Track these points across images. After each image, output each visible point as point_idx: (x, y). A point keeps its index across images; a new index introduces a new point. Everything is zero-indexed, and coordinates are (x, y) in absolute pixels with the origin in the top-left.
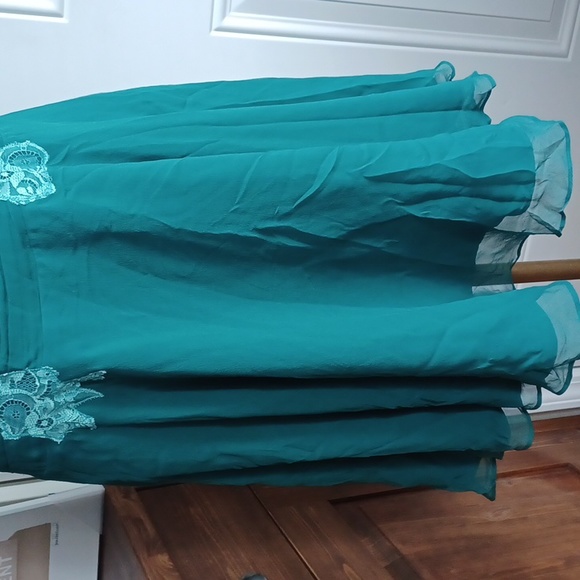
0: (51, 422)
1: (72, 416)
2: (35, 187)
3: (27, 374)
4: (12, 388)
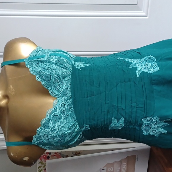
0: (156, 131)
1: (161, 130)
2: (154, 68)
3: (151, 118)
4: (147, 122)
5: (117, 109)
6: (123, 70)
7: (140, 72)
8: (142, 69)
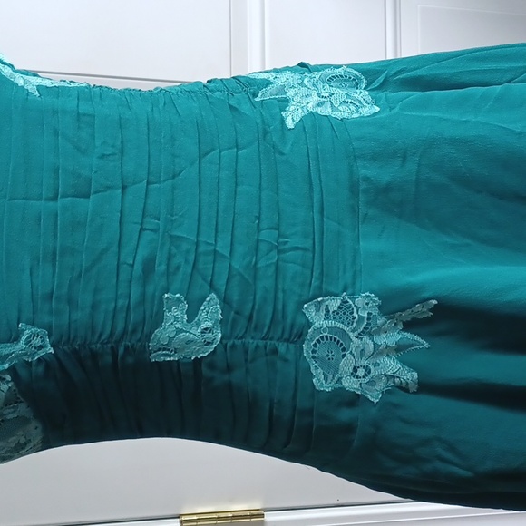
0: (368, 371)
1: (391, 365)
2: (357, 107)
3: (344, 302)
4: (327, 318)
5: (192, 258)
6: (230, 106)
7: (301, 114)
8: (310, 105)
